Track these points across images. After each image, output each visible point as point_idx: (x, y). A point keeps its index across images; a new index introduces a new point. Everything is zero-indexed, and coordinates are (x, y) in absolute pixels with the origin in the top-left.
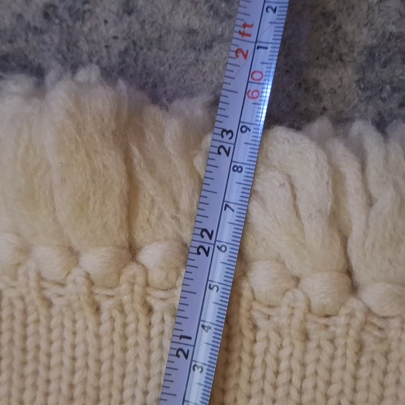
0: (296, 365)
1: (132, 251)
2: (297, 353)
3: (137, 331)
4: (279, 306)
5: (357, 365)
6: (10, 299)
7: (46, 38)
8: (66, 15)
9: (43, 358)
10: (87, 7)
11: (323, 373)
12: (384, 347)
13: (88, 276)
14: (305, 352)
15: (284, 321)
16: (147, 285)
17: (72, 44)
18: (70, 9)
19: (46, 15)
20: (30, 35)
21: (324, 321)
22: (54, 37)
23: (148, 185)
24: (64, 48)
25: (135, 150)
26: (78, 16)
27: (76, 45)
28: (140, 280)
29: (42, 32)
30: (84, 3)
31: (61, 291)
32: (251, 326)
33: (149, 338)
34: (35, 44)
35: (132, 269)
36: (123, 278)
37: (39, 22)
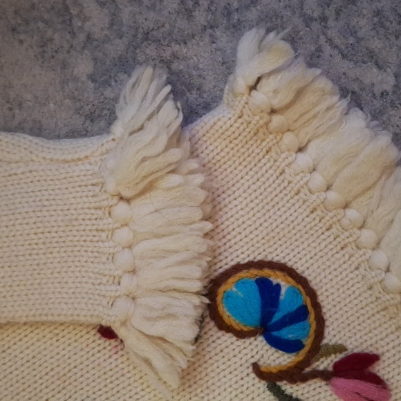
0: (357, 293)
1: (346, 206)
2: (362, 290)
3: (317, 231)
4: (373, 271)
5: (378, 312)
6: (285, 178)
7: (375, 102)
8: (389, 101)
9: (276, 208)
10: (399, 106)
11: (364, 303)
12: (393, 316)
13: (326, 198)
14: (365, 292)
15: (369, 276)
16: (339, 221)
17: (382, 113)
18: (392, 100)
19: (382, 94)
20: (370, 95)
21: (381, 290)
22: (378, 104)
23: (376, 192)
24: (378, 111)
25: (384, 178)
26: (393, 105)
27: (382, 115)
28: (339, 217)
29: (375, 98)
30: (399, 104)
31: (308, 193)
32: (357, 266)
33: (318, 237)
34: (369, 99)
35: (341, 211)
36: (335, 211)
37: (378, 93)
